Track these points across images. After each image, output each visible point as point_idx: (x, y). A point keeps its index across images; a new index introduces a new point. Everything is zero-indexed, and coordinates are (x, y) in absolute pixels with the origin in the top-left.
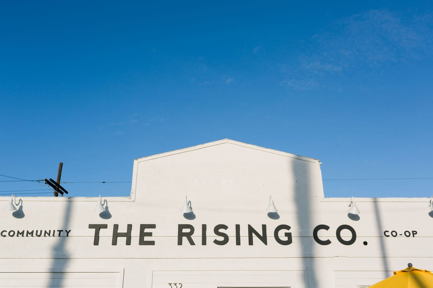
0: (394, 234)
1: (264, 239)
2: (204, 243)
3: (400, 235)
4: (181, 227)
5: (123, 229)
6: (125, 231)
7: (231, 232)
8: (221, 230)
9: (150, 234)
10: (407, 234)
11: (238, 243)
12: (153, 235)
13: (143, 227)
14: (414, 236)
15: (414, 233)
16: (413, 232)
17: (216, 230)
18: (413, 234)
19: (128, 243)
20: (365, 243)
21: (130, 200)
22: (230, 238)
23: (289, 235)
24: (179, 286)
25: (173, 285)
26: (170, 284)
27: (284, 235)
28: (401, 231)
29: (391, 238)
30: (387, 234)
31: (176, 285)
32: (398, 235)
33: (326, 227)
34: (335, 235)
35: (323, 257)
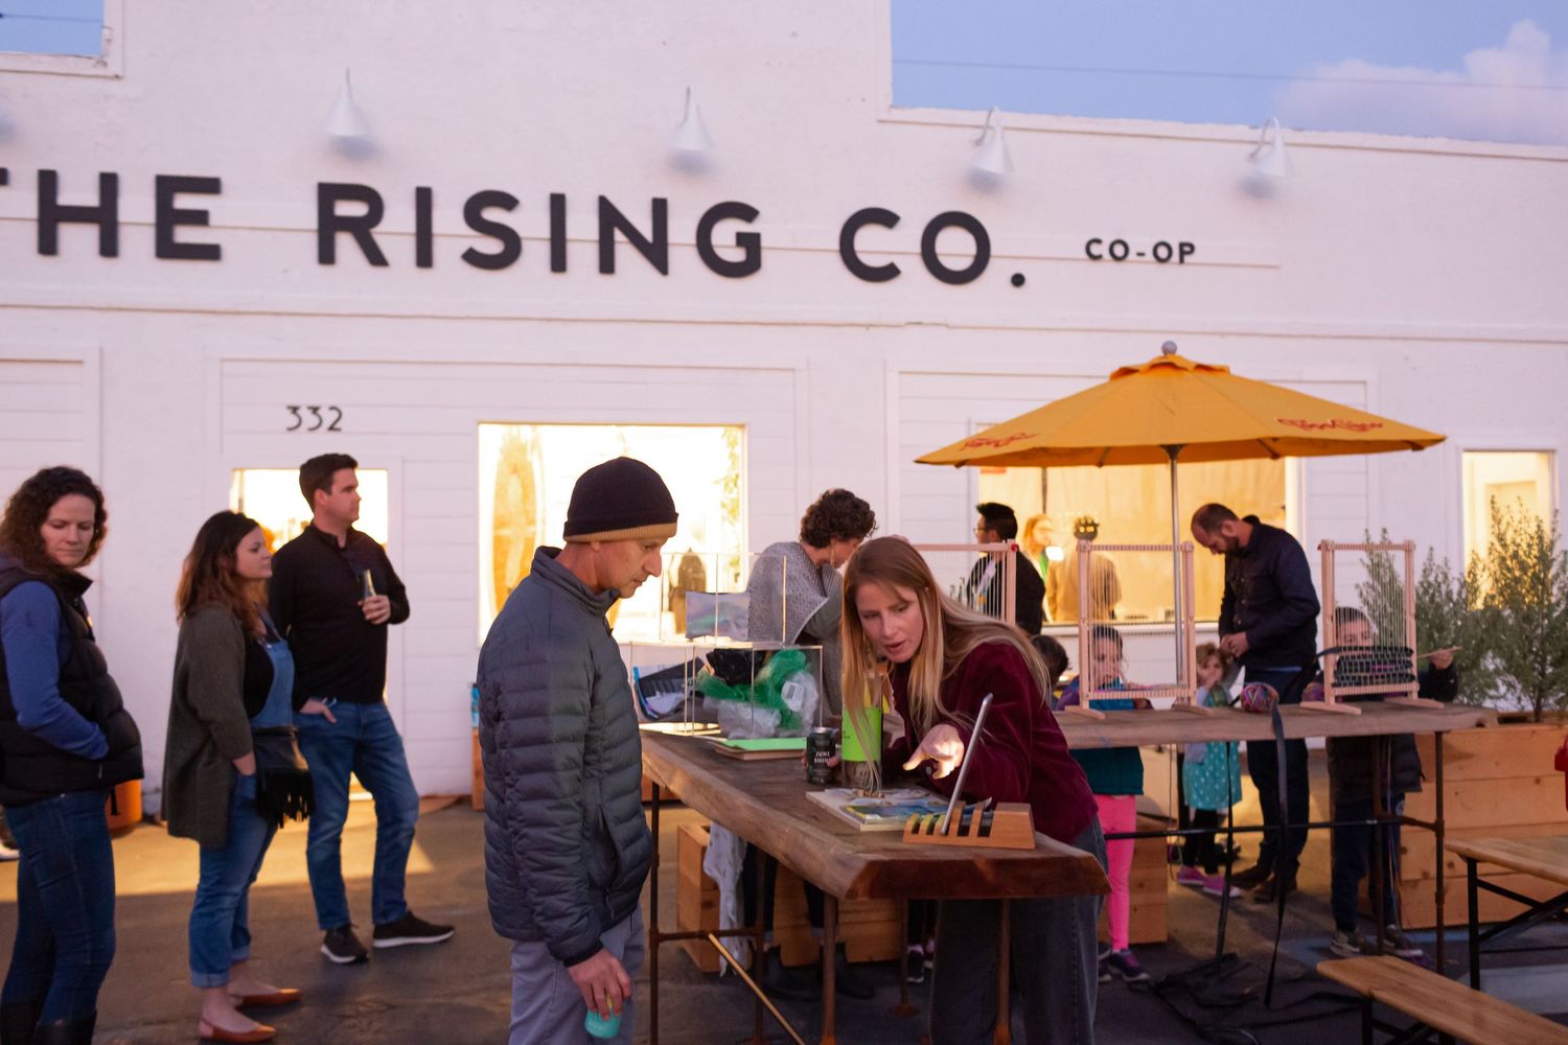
0: (1119, 250)
1: (656, 253)
2: (424, 258)
3: (1139, 254)
4: (329, 194)
5: (78, 192)
6: (91, 199)
7: (530, 223)
8: (492, 215)
9: (200, 218)
10: (1163, 254)
11: (559, 263)
12: (213, 220)
13: (167, 186)
14: (1182, 261)
15: (1187, 249)
16: (1182, 245)
17: (473, 211)
18: (1182, 253)
19: (109, 247)
20: (1018, 280)
21: (100, 71)
22: (525, 245)
23: (751, 243)
24: (329, 417)
25: (305, 413)
26: (295, 410)
27: (732, 240)
28: (1141, 242)
29: (1108, 264)
30: (1095, 249)
31: (320, 412)
32: (1132, 255)
33: (887, 219)
34: (917, 248)
35: (868, 326)
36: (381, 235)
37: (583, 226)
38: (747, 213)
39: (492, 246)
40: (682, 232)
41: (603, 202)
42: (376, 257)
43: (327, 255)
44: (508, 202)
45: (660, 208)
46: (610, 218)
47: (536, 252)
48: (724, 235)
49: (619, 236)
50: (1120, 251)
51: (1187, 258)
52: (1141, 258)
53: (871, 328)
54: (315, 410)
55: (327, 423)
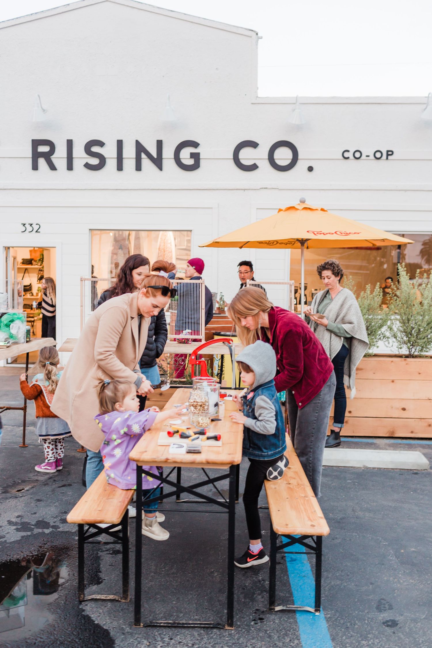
1: (158, 162)
2: (70, 167)
3: (367, 156)
4: (36, 143)
7: (109, 152)
8: (95, 149)
10: (378, 156)
11: (120, 168)
14: (387, 159)
15: (390, 153)
16: (388, 151)
17: (88, 148)
18: (388, 155)
20: (310, 169)
22: (107, 161)
23: (196, 156)
24: (36, 228)
25: (27, 226)
26: (24, 225)
27: (189, 156)
28: (368, 150)
29: (352, 162)
30: (346, 155)
31: (32, 226)
32: (364, 157)
33: (254, 145)
34: (266, 156)
35: (244, 190)
36: (54, 158)
37: (129, 152)
38: (195, 145)
39: (95, 161)
40: (168, 153)
41: (137, 142)
42: (53, 167)
43: (35, 167)
44: (101, 144)
45: (160, 144)
46: (140, 148)
47: (111, 163)
48: (185, 154)
49: (143, 155)
50: (358, 155)
51: (389, 157)
52: (368, 158)
53: (246, 191)
54: (31, 225)
55: (35, 230)
